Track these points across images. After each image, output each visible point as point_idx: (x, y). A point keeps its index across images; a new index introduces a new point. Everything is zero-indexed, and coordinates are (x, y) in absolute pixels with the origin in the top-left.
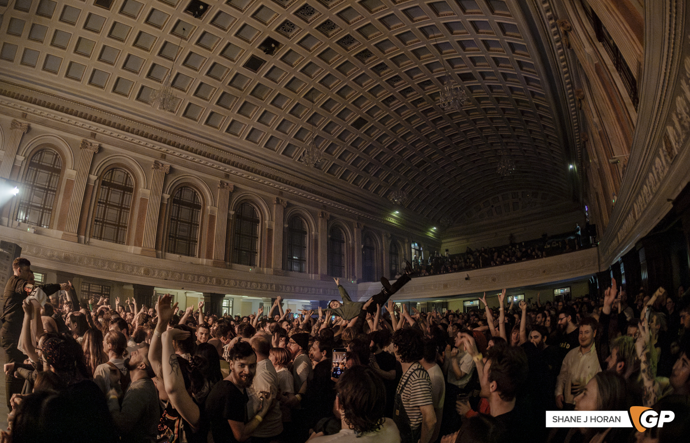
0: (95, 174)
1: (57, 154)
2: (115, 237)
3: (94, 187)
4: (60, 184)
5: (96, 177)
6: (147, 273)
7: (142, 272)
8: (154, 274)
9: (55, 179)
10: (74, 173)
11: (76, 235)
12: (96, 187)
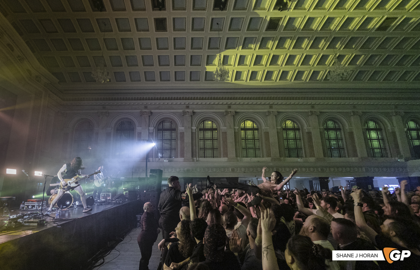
0: (195, 126)
1: (171, 122)
2: (212, 155)
3: (195, 132)
4: (177, 136)
5: (195, 128)
6: (233, 170)
7: (231, 170)
8: (237, 170)
9: (174, 134)
10: (183, 128)
11: (191, 158)
12: (197, 132)
